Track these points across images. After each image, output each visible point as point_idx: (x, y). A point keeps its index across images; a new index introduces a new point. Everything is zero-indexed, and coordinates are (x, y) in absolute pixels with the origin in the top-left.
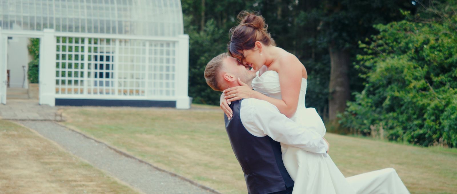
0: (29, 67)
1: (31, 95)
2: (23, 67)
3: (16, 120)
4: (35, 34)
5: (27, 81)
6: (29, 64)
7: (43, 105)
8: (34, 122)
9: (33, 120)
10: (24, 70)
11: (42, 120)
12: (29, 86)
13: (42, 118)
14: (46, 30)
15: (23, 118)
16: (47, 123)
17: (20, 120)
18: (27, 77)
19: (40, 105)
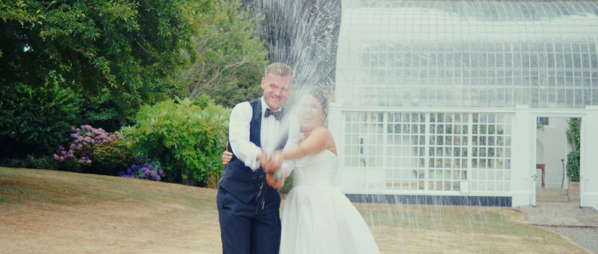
0: (569, 159)
1: (572, 196)
2: (563, 160)
3: (548, 226)
4: (575, 112)
5: (566, 179)
6: (569, 156)
7: (584, 207)
8: (570, 229)
9: (570, 227)
10: (563, 164)
11: (582, 227)
12: (568, 184)
13: (582, 224)
14: (588, 107)
15: (557, 223)
16: (587, 230)
17: (552, 226)
18: (566, 172)
19: (581, 207)
